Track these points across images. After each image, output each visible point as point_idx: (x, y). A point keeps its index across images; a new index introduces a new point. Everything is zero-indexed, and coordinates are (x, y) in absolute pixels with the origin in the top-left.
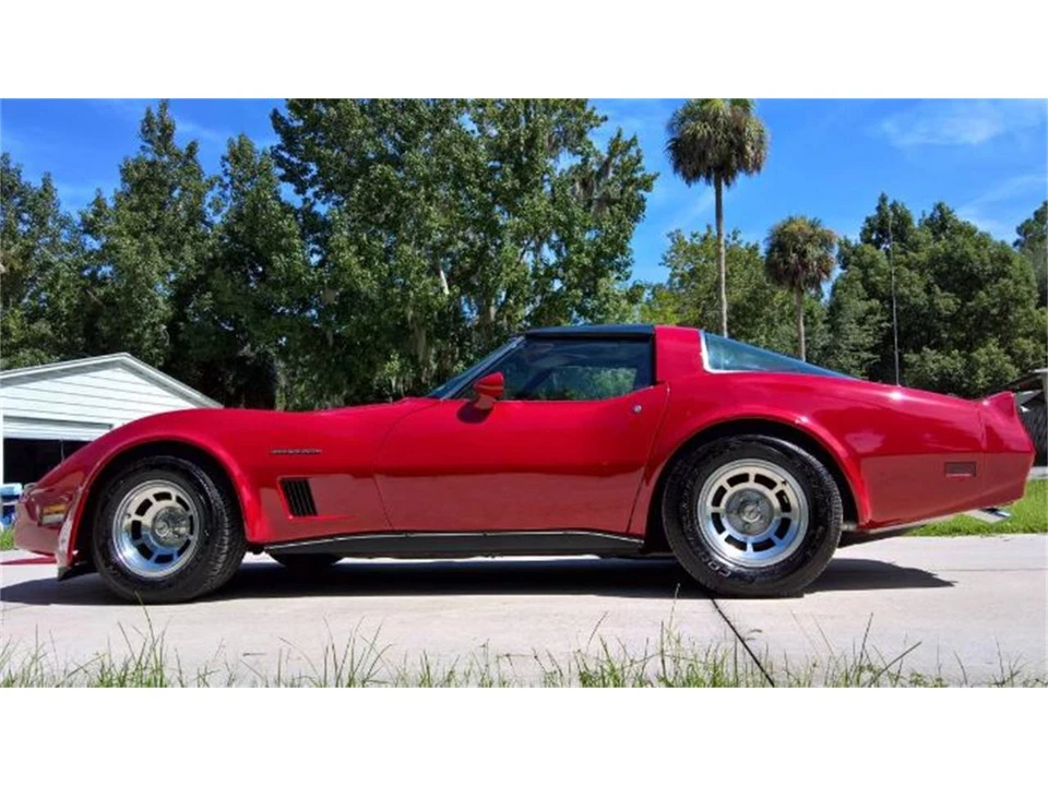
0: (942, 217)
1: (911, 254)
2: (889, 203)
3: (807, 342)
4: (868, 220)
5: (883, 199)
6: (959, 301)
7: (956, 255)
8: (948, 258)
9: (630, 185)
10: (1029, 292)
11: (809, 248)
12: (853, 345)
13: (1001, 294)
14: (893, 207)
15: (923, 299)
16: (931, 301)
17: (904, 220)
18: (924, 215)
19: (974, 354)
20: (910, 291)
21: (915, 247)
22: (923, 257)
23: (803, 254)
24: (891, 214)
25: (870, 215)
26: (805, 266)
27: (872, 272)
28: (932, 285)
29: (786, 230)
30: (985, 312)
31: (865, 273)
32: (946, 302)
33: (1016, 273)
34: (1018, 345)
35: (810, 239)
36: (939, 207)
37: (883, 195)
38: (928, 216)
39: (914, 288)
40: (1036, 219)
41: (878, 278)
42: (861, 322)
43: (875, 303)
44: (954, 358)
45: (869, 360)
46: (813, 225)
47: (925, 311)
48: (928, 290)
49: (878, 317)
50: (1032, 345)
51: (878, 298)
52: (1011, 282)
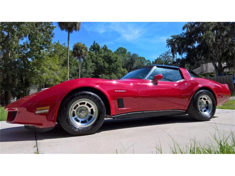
0: (105, 48)
1: (100, 54)
2: (96, 43)
3: (81, 70)
4: (91, 46)
5: (95, 42)
6: (109, 65)
7: (109, 56)
8: (107, 56)
9: (49, 28)
10: (121, 65)
11: (83, 50)
12: (90, 72)
13: (116, 65)
14: (97, 44)
15: (102, 64)
16: (104, 65)
17: (99, 47)
18: (102, 47)
19: (111, 76)
20: (100, 62)
21: (101, 53)
22: (103, 55)
23: (81, 51)
24: (96, 45)
25: (92, 45)
26: (82, 54)
27: (93, 57)
28: (104, 61)
29: (78, 45)
30: (113, 68)
31: (91, 57)
32: (107, 65)
33: (119, 61)
34: (119, 75)
35: (83, 48)
36: (105, 46)
37: (94, 41)
38: (103, 47)
39: (101, 61)
40: (117, 51)
41: (94, 58)
42: (91, 67)
43: (93, 64)
44: (108, 76)
45: (92, 75)
46: (84, 45)
47: (103, 66)
48: (103, 62)
49: (94, 67)
50: (121, 75)
51: (94, 63)
52: (118, 63)
